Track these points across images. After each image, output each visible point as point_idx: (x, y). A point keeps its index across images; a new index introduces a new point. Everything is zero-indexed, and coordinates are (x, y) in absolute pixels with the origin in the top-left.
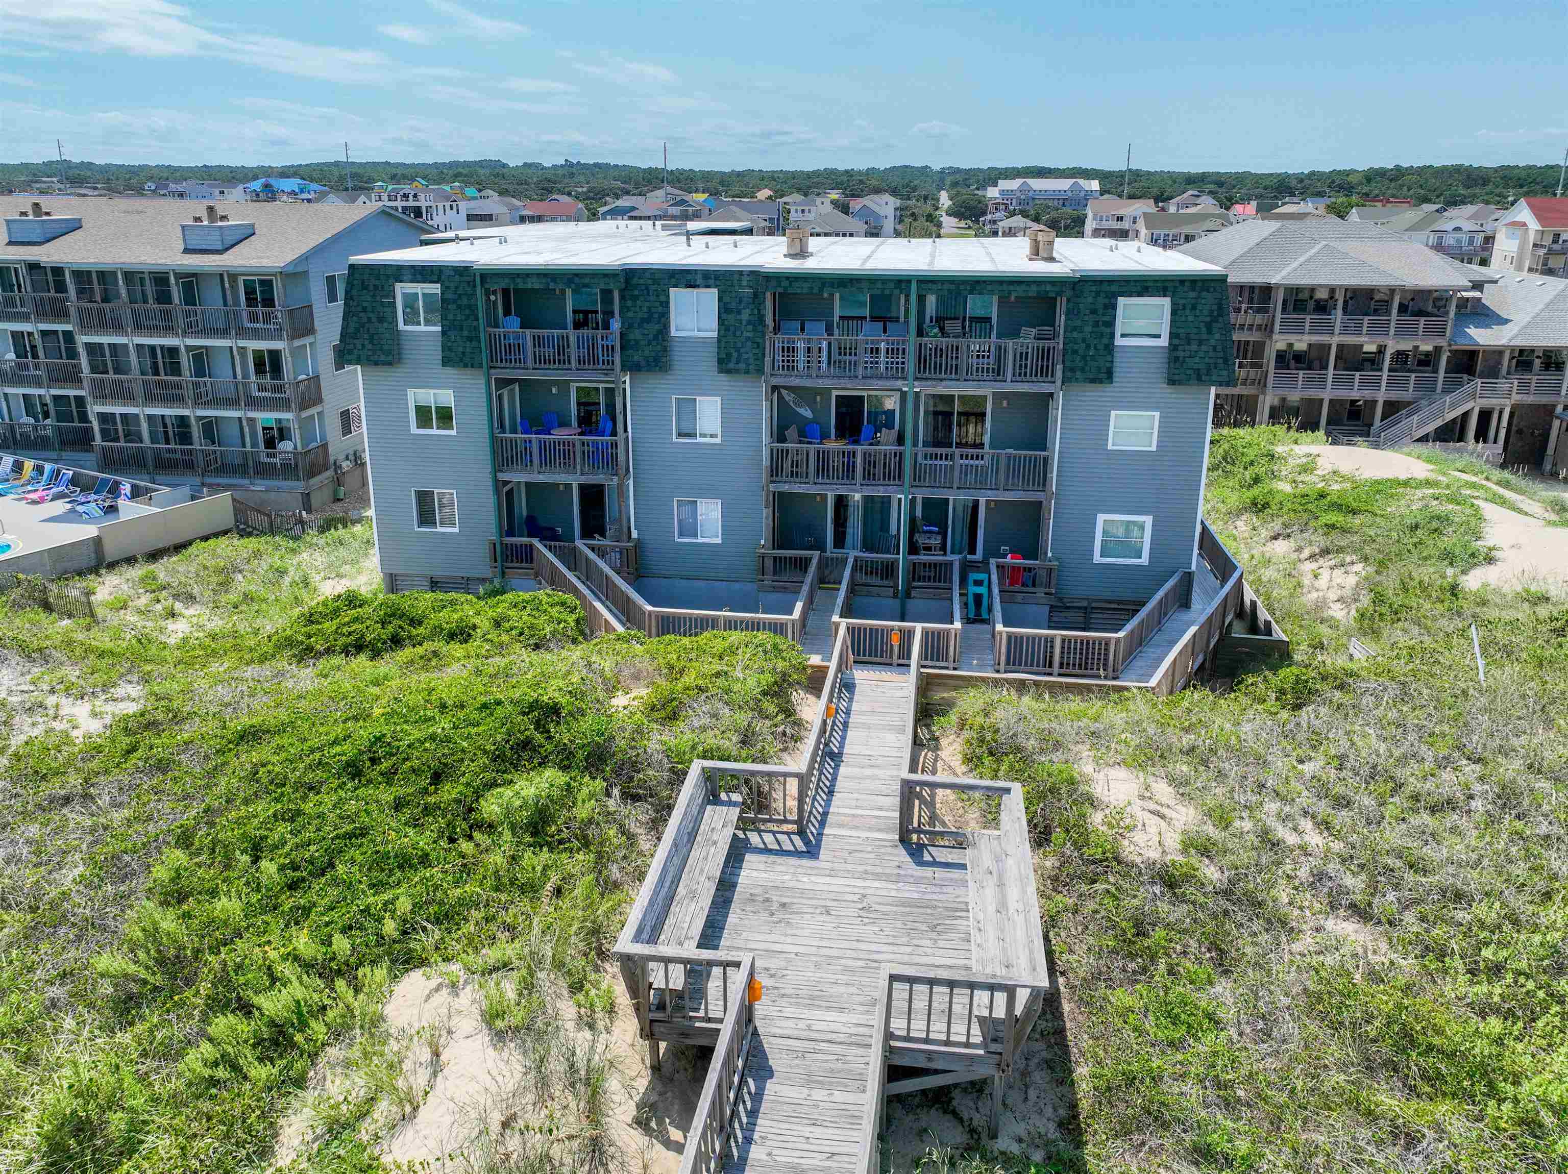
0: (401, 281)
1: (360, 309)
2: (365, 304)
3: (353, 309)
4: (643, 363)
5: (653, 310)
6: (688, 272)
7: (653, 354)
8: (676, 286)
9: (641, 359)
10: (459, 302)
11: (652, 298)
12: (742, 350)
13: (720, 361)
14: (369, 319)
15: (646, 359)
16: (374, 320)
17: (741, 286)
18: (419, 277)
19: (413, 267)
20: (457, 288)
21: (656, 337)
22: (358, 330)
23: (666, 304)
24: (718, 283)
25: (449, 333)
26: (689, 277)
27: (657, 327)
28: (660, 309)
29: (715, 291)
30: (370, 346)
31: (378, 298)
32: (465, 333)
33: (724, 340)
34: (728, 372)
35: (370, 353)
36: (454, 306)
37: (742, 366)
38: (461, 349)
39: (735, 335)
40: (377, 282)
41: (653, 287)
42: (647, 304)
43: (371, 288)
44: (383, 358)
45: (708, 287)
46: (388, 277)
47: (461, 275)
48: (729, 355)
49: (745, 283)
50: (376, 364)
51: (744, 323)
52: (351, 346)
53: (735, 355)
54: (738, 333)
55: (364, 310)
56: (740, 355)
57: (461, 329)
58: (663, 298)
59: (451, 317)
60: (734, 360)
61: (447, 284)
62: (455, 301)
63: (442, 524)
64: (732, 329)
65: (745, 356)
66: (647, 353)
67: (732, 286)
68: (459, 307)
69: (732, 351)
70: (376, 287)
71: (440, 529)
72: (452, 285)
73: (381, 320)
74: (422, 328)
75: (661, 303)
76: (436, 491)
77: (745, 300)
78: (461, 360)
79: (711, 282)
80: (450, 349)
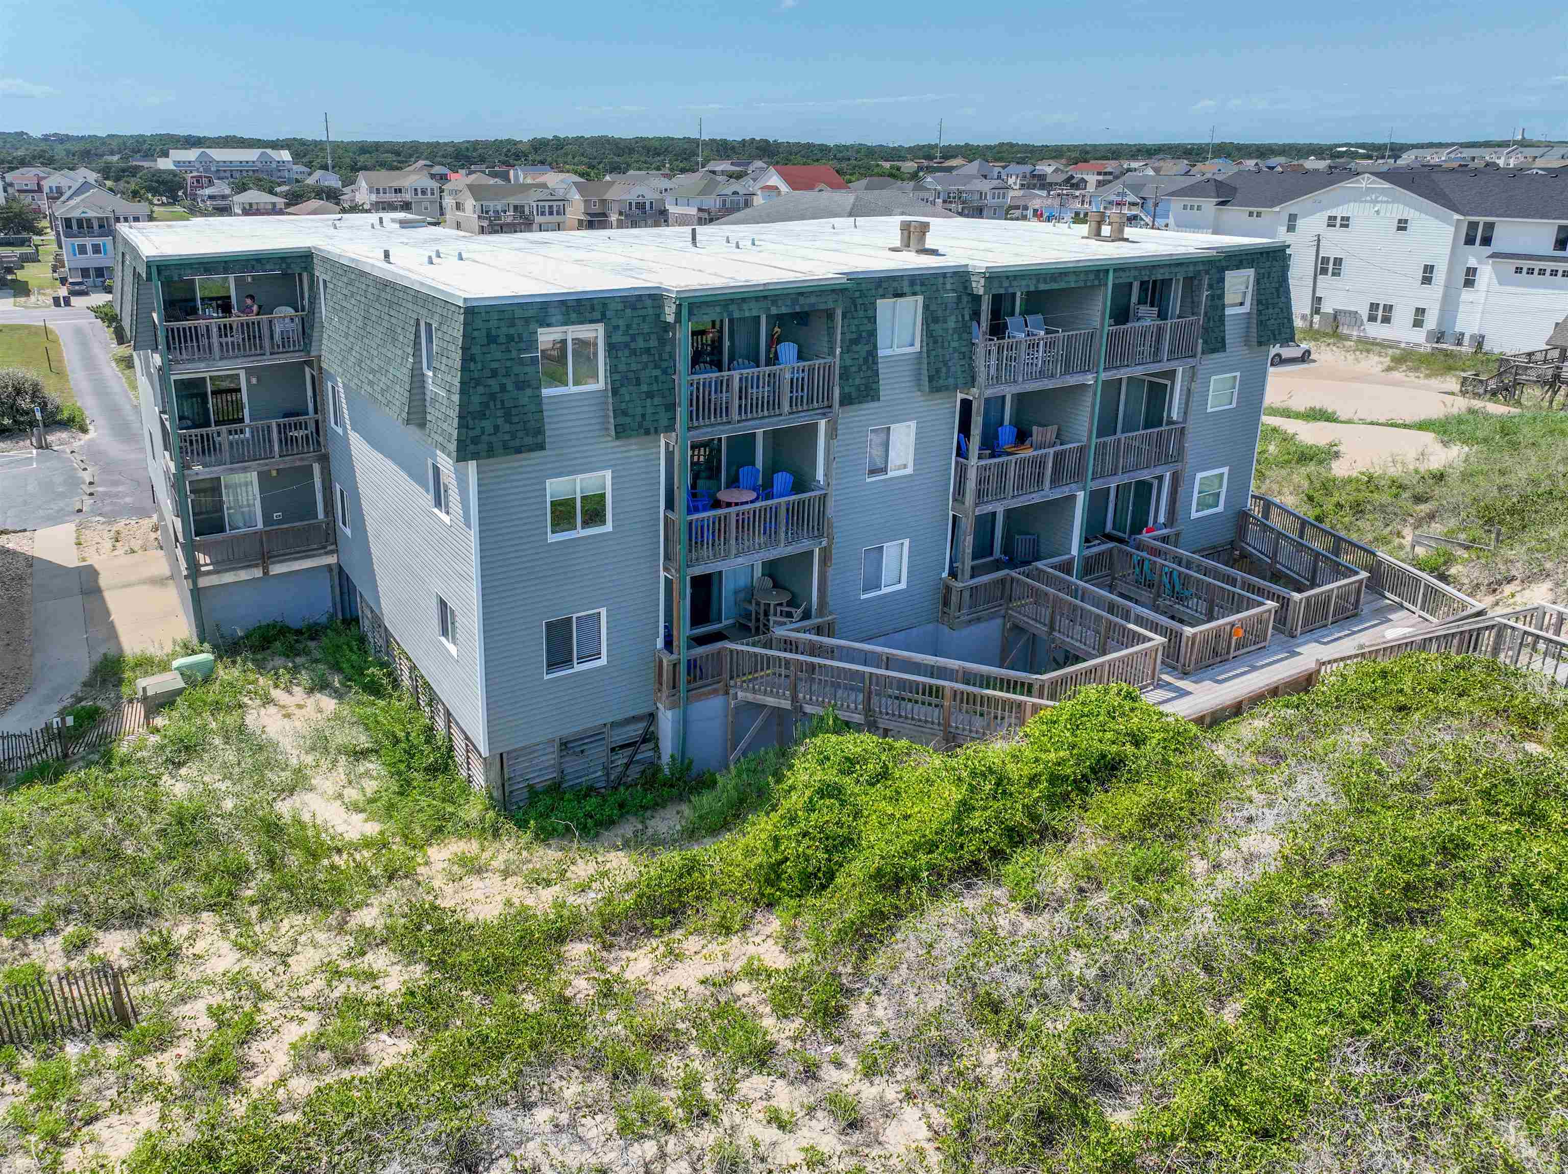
0: (549, 325)
1: (487, 373)
2: (494, 365)
3: (476, 375)
4: (854, 395)
5: (862, 328)
6: (894, 278)
7: (863, 381)
8: (883, 296)
9: (853, 390)
10: (633, 345)
11: (861, 313)
12: (950, 364)
13: (931, 379)
14: (503, 388)
15: (858, 388)
16: (510, 387)
17: (947, 291)
18: (574, 316)
19: (563, 302)
20: (628, 326)
21: (866, 360)
22: (486, 405)
23: (873, 319)
24: (924, 289)
25: (623, 390)
26: (895, 284)
27: (867, 348)
28: (869, 327)
29: (920, 299)
30: (507, 427)
31: (514, 354)
32: (644, 388)
33: (934, 353)
34: (938, 390)
35: (507, 437)
36: (627, 352)
37: (951, 381)
38: (639, 411)
39: (943, 347)
40: (512, 331)
41: (860, 301)
42: (856, 322)
43: (502, 339)
44: (529, 440)
45: (914, 294)
46: (527, 320)
47: (634, 308)
48: (938, 371)
49: (948, 286)
50: (518, 451)
51: (951, 332)
52: (477, 432)
53: (944, 370)
54: (946, 344)
55: (494, 374)
56: (948, 368)
57: (638, 383)
58: (870, 314)
59: (622, 367)
60: (943, 375)
61: (614, 322)
62: (627, 345)
63: (582, 659)
64: (940, 339)
65: (953, 369)
66: (857, 382)
67: (938, 290)
68: (634, 353)
69: (941, 365)
70: (510, 338)
71: (578, 668)
72: (621, 323)
73: (521, 385)
74: (572, 389)
75: (869, 318)
76: (575, 616)
77: (949, 306)
78: (640, 426)
79: (918, 288)
80: (625, 413)
